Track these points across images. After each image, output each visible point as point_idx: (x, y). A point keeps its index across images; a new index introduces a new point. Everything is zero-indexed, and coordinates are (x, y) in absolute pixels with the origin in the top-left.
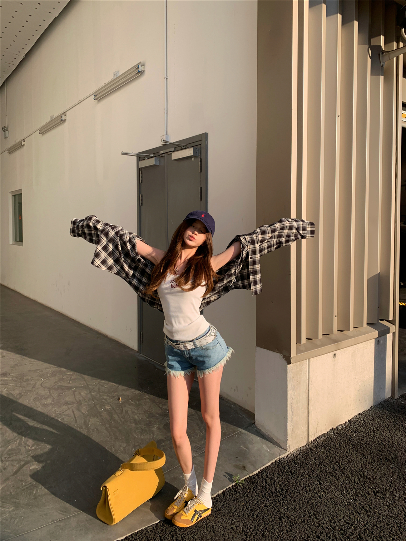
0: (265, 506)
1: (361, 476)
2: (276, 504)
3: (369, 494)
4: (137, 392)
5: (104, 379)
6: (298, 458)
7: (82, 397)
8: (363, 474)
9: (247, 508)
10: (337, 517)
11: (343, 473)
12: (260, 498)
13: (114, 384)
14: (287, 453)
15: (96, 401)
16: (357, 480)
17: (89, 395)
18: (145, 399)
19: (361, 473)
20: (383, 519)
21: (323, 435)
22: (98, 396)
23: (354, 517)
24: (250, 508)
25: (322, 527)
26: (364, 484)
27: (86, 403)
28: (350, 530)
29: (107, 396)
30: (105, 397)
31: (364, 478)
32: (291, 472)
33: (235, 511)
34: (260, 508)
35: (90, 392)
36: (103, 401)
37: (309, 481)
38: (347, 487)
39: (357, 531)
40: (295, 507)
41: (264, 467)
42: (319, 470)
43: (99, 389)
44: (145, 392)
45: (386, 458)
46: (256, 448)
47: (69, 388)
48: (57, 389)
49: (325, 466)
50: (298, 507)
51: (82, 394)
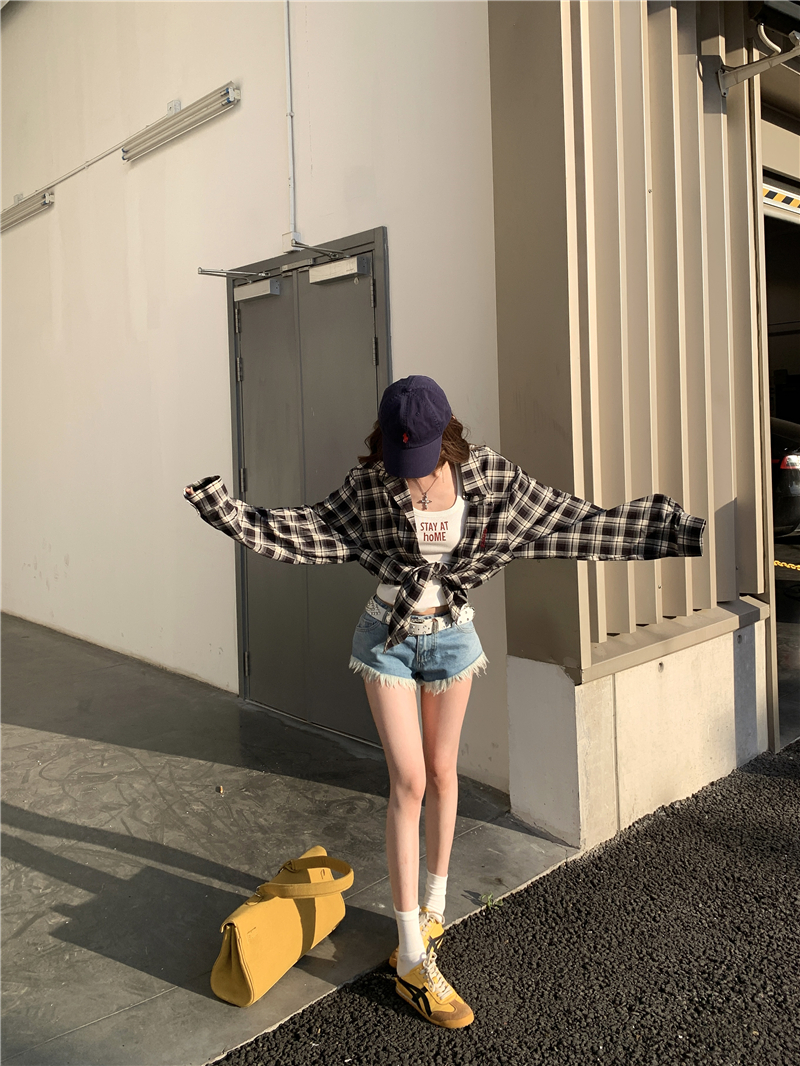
0: (550, 944)
1: (728, 879)
2: (571, 938)
3: (746, 902)
4: (255, 773)
5: (178, 754)
6: (603, 859)
7: (137, 791)
8: (733, 876)
9: (516, 952)
10: (691, 953)
11: (694, 878)
12: (537, 928)
13: (201, 762)
14: (581, 854)
15: (168, 797)
16: (721, 885)
17: (152, 787)
18: (275, 784)
19: (729, 875)
20: (778, 946)
21: (647, 817)
22: (172, 788)
23: (724, 949)
24: (521, 951)
25: (667, 972)
26: (736, 890)
27: (148, 804)
28: (720, 972)
29: (192, 785)
30: (187, 789)
31: (734, 881)
32: (592, 882)
33: (492, 958)
34: (540, 949)
35: (154, 781)
36: (185, 795)
37: (629, 896)
38: (705, 897)
39: (733, 971)
40: (610, 944)
41: (537, 878)
42: (648, 877)
43: (171, 773)
44: (272, 772)
45: (772, 849)
46: (518, 850)
47: (106, 777)
48: (79, 781)
49: (657, 868)
50: (614, 942)
51: (135, 785)
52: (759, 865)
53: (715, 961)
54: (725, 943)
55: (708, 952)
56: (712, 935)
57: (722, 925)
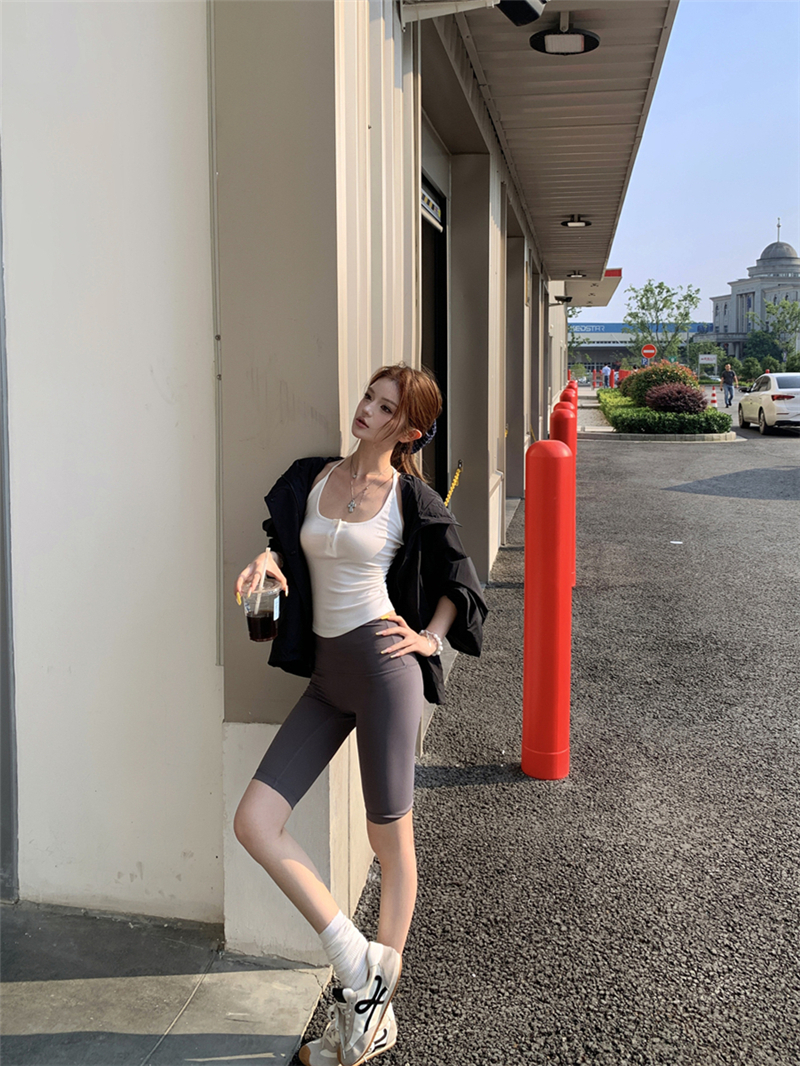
52: (503, 897)
53: (550, 1034)
54: (541, 1007)
55: (535, 1024)
56: (522, 1003)
57: (521, 986)
